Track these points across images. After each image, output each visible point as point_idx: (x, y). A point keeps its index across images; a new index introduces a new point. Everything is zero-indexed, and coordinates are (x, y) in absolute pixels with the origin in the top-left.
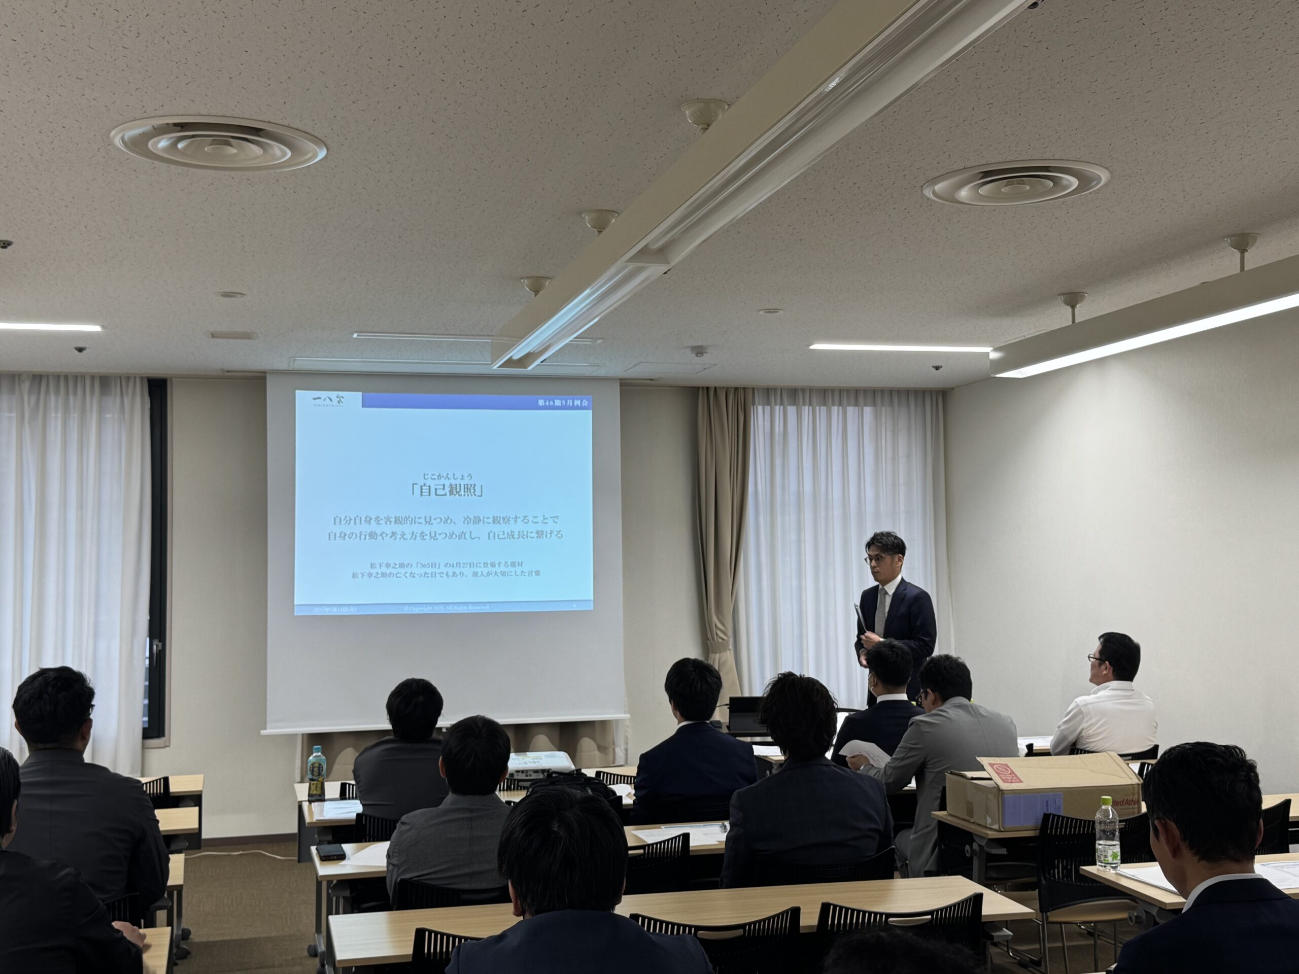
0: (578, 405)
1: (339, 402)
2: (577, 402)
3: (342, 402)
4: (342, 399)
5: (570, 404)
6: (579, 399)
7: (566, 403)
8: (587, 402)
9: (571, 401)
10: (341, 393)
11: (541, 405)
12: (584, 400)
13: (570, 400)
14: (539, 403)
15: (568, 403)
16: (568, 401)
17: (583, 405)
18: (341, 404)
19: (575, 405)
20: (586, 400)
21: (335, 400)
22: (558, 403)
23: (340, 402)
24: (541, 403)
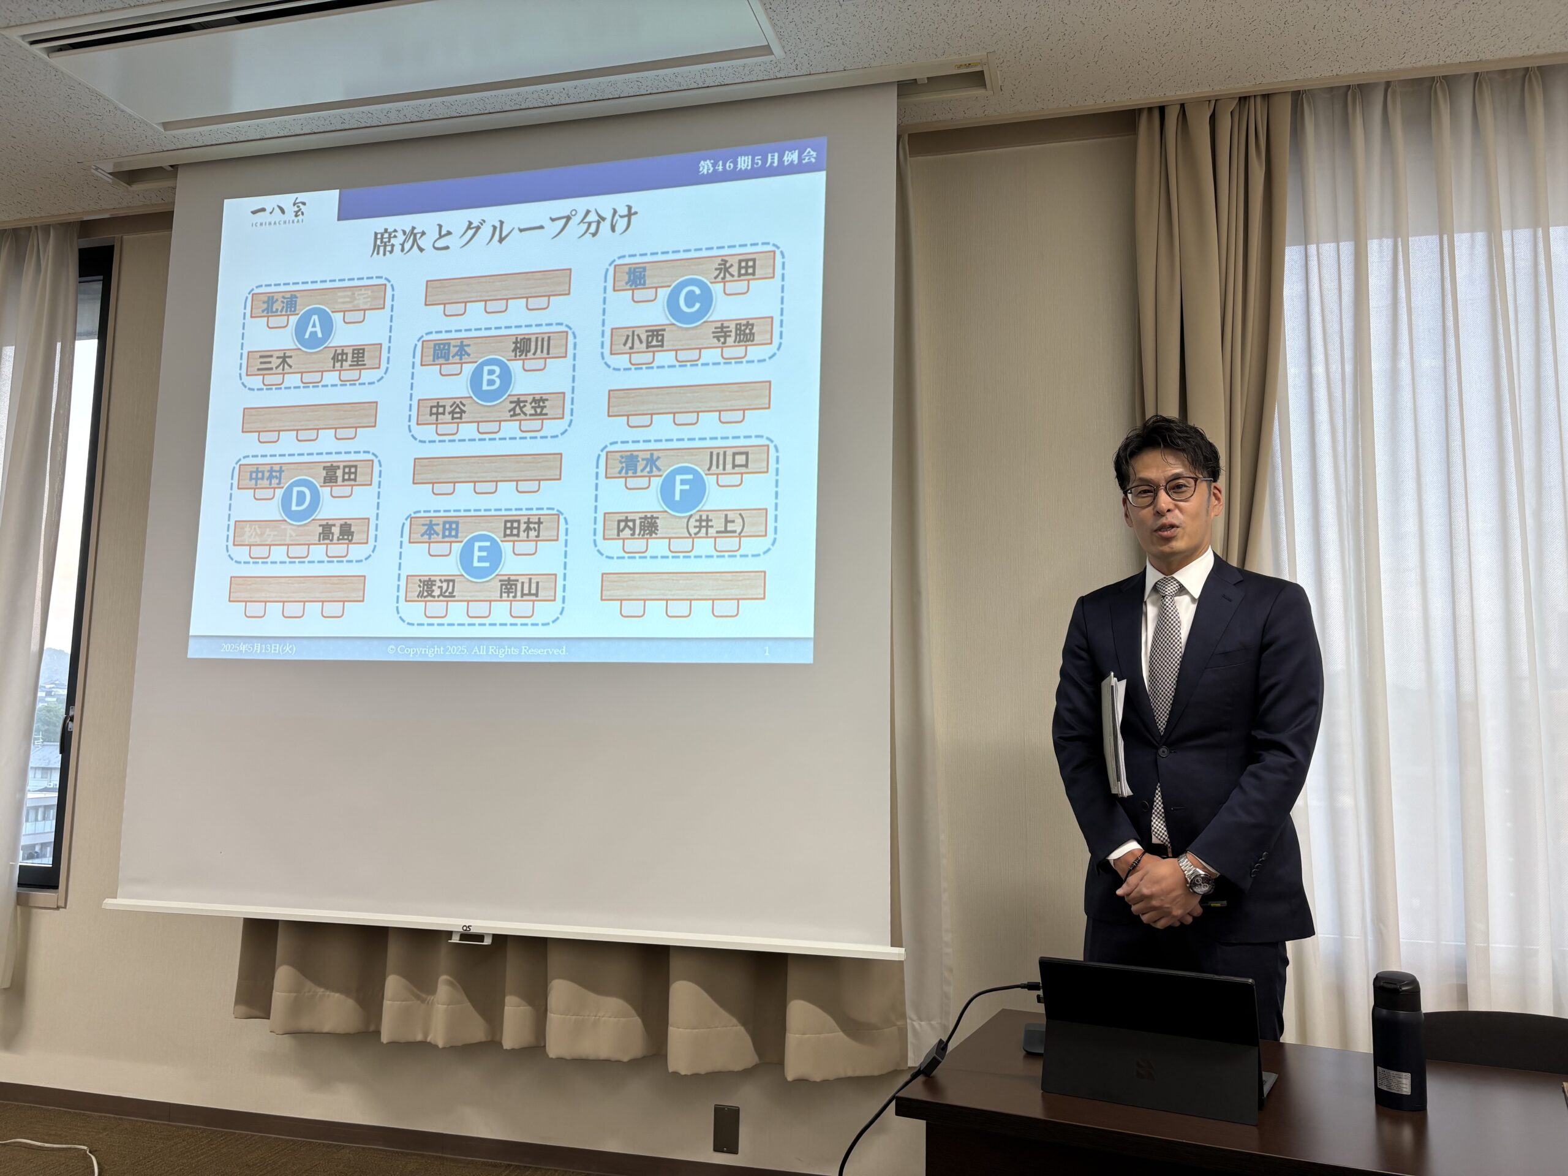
0: (792, 161)
1: (296, 216)
2: (791, 157)
3: (303, 214)
4: (301, 206)
5: (772, 163)
6: (795, 150)
7: (764, 160)
8: (814, 154)
9: (776, 155)
10: (302, 196)
11: (705, 171)
12: (809, 149)
13: (773, 152)
14: (701, 170)
15: (769, 161)
16: (770, 155)
17: (806, 161)
18: (300, 217)
19: (786, 163)
20: (812, 150)
21: (290, 210)
22: (744, 163)
23: (300, 213)
24: (706, 167)
